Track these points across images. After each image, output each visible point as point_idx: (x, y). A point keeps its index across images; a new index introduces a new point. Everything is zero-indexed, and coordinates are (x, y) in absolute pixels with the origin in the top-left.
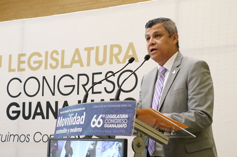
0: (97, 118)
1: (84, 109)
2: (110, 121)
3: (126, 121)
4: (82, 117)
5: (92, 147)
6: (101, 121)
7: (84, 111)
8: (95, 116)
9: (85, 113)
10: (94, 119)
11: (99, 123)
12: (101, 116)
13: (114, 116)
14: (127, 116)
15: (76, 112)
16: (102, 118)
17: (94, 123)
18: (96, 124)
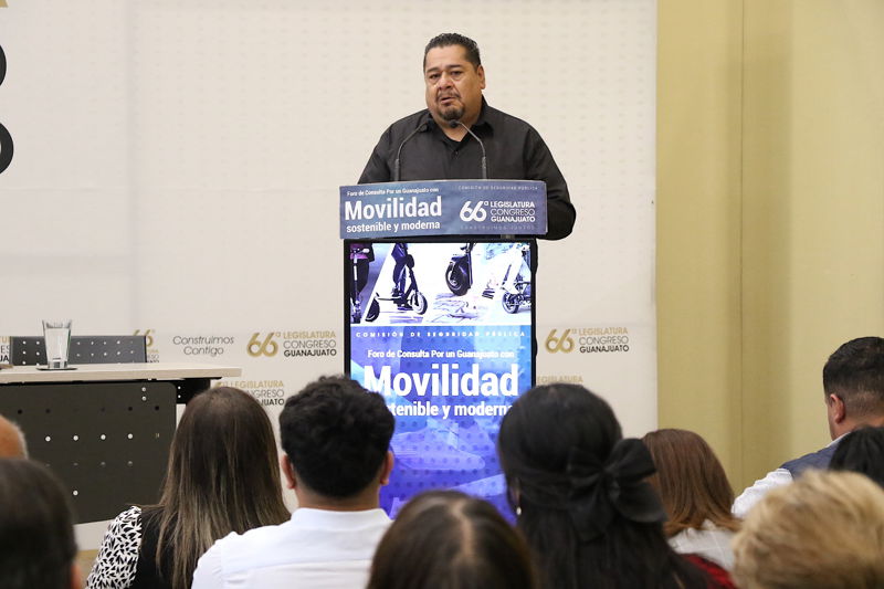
0: (472, 206)
1: (436, 190)
2: (500, 212)
3: (531, 212)
4: (433, 204)
5: (463, 253)
6: (483, 210)
7: (437, 194)
8: (468, 203)
9: (439, 198)
10: (466, 208)
11: (479, 214)
12: (480, 203)
13: (507, 204)
14: (532, 205)
15: (414, 194)
16: (483, 206)
17: (467, 214)
18: (473, 216)
